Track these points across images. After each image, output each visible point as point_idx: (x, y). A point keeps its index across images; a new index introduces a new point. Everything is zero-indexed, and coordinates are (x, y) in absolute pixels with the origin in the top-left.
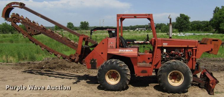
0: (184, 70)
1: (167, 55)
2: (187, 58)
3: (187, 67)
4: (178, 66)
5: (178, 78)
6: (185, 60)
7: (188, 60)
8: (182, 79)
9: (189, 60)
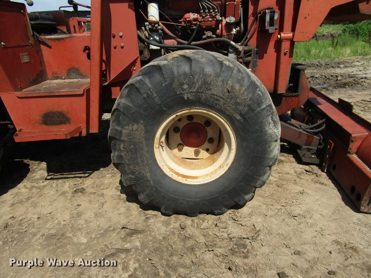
0: (237, 104)
1: (166, 36)
2: (253, 43)
3: (253, 85)
4: (206, 84)
5: (211, 141)
6: (246, 52)
7: (257, 53)
8: (226, 146)
9: (261, 52)
